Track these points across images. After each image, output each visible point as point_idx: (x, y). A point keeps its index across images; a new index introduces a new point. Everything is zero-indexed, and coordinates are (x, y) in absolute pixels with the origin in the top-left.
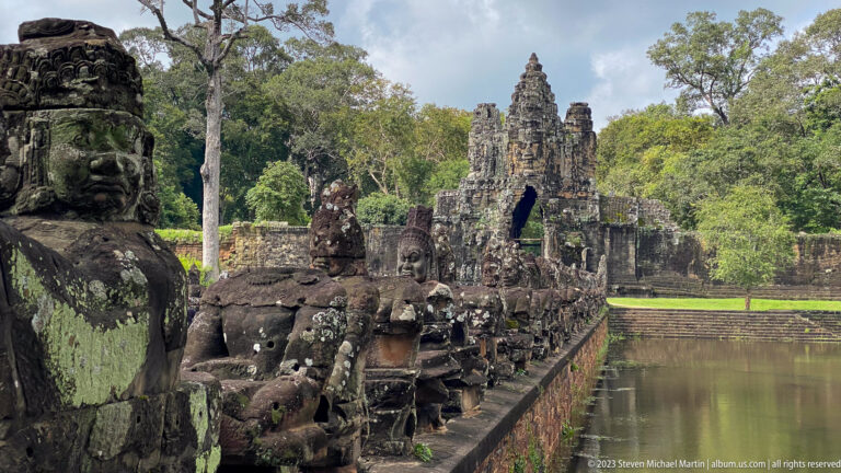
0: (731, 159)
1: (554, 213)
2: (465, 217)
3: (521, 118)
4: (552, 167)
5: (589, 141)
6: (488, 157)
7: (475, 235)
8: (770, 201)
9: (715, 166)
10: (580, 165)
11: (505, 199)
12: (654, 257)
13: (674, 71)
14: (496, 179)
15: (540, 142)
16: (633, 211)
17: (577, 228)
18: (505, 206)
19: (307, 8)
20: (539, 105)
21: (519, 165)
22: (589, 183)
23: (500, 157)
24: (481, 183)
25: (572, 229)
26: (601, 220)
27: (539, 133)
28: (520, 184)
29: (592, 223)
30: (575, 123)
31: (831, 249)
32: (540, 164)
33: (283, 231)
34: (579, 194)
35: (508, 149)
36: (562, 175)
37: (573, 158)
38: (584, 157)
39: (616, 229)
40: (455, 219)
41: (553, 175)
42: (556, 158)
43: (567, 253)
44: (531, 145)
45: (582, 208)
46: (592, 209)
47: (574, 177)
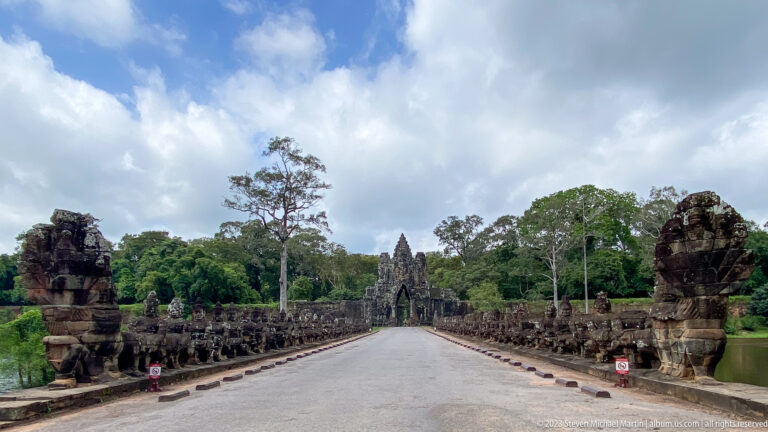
0: (477, 274)
2: (378, 297)
3: (399, 258)
4: (411, 277)
5: (425, 267)
6: (386, 273)
8: (496, 288)
9: (472, 276)
10: (421, 276)
11: (394, 289)
12: (450, 311)
13: (441, 239)
14: (390, 282)
15: (406, 267)
16: (442, 293)
17: (422, 300)
18: (394, 292)
19: (318, 216)
20: (405, 253)
21: (399, 276)
22: (425, 283)
23: (391, 273)
24: (384, 283)
26: (431, 297)
27: (406, 264)
28: (400, 284)
30: (419, 260)
32: (407, 276)
33: (305, 303)
34: (422, 287)
35: (394, 270)
36: (415, 280)
37: (419, 273)
38: (423, 273)
39: (436, 300)
40: (374, 298)
41: (411, 279)
42: (412, 273)
44: (403, 268)
45: (423, 293)
46: (427, 293)
47: (420, 281)
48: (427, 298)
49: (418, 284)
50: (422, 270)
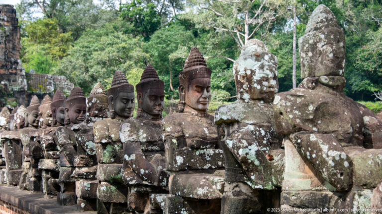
5: (17, 33)
10: (11, 50)
16: (50, 84)
22: (17, 63)
25: (9, 95)
26: (28, 90)
30: (6, 19)
31: (173, 110)
37: (6, 44)
38: (13, 44)
45: (13, 81)
46: (22, 82)
47: (6, 58)
48: (22, 91)
49: (4, 64)
50: (12, 38)
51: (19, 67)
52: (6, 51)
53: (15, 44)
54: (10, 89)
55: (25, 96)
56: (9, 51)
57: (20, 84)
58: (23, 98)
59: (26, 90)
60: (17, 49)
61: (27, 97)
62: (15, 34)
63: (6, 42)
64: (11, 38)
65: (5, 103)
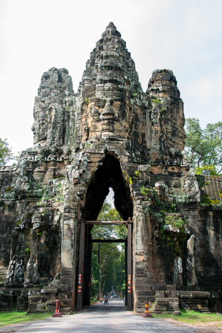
1: (146, 184)
3: (99, 77)
4: (136, 135)
6: (55, 123)
7: (31, 215)
10: (169, 135)
14: (65, 149)
15: (122, 100)
17: (173, 209)
18: (76, 174)
20: (120, 65)
21: (95, 127)
22: (181, 157)
23: (71, 124)
24: (46, 153)
25: (169, 208)
26: (202, 201)
27: (121, 90)
28: (98, 147)
29: (190, 205)
30: (161, 88)
34: (170, 169)
35: (82, 110)
36: (148, 145)
38: (173, 127)
42: (140, 125)
43: (166, 242)
44: (112, 102)
45: (175, 186)
46: (190, 186)
47: (163, 148)
48: (191, 203)
49: (159, 157)
50: (171, 117)
51: (185, 163)
52: (162, 136)
53: (176, 126)
54: (170, 199)
55: (196, 212)
56: (167, 138)
57: (187, 189)
58: (194, 217)
59: (199, 200)
60: (180, 135)
61: (201, 216)
62: (175, 110)
63: (162, 122)
64: (169, 117)
65: (161, 220)
